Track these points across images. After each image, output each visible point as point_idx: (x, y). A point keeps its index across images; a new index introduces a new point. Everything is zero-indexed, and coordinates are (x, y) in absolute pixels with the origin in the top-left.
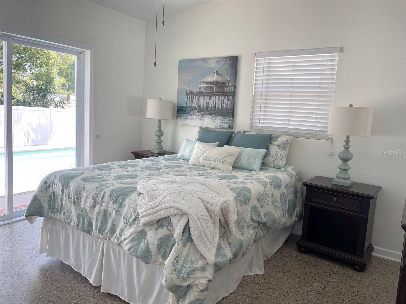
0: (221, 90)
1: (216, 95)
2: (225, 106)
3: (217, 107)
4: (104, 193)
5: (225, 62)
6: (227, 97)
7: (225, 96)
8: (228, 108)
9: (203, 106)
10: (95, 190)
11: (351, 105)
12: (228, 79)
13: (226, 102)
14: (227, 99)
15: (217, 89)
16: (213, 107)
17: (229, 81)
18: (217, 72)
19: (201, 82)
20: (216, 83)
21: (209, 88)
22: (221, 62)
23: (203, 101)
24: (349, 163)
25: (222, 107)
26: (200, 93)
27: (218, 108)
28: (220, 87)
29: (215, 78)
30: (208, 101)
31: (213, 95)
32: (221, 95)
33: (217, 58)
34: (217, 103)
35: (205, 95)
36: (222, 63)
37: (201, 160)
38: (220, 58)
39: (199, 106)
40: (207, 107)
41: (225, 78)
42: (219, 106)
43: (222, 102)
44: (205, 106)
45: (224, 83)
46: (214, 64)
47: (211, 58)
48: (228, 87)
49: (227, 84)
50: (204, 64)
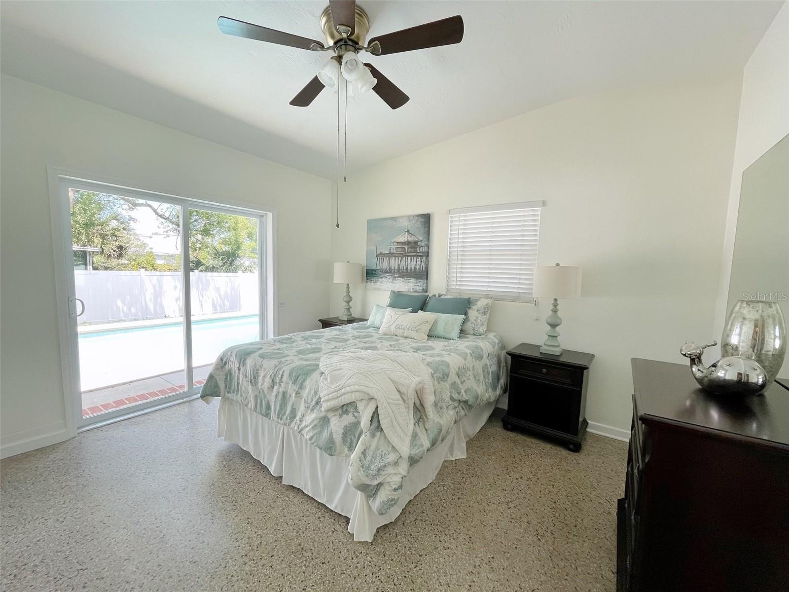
0: (413, 250)
1: (408, 256)
2: (418, 267)
3: (409, 269)
4: (283, 372)
5: (417, 221)
6: (420, 258)
7: (417, 256)
8: (421, 269)
9: (394, 268)
10: (273, 368)
11: (558, 265)
12: (421, 239)
13: (418, 263)
14: (419, 260)
15: (410, 250)
16: (405, 268)
17: (421, 241)
18: (408, 231)
19: (391, 242)
20: (409, 243)
21: (401, 249)
22: (413, 220)
23: (394, 263)
24: (558, 328)
25: (415, 269)
26: (390, 255)
27: (411, 270)
28: (412, 248)
29: (406, 237)
30: (399, 263)
31: (405, 256)
32: (414, 256)
33: (409, 217)
34: (409, 265)
35: (396, 257)
36: (414, 222)
37: (393, 328)
38: (411, 216)
39: (390, 268)
40: (399, 269)
41: (417, 238)
42: (411, 268)
43: (415, 263)
44: (396, 268)
45: (416, 243)
46: (405, 224)
47: (402, 217)
48: (420, 247)
49: (419, 244)
50: (395, 223)
